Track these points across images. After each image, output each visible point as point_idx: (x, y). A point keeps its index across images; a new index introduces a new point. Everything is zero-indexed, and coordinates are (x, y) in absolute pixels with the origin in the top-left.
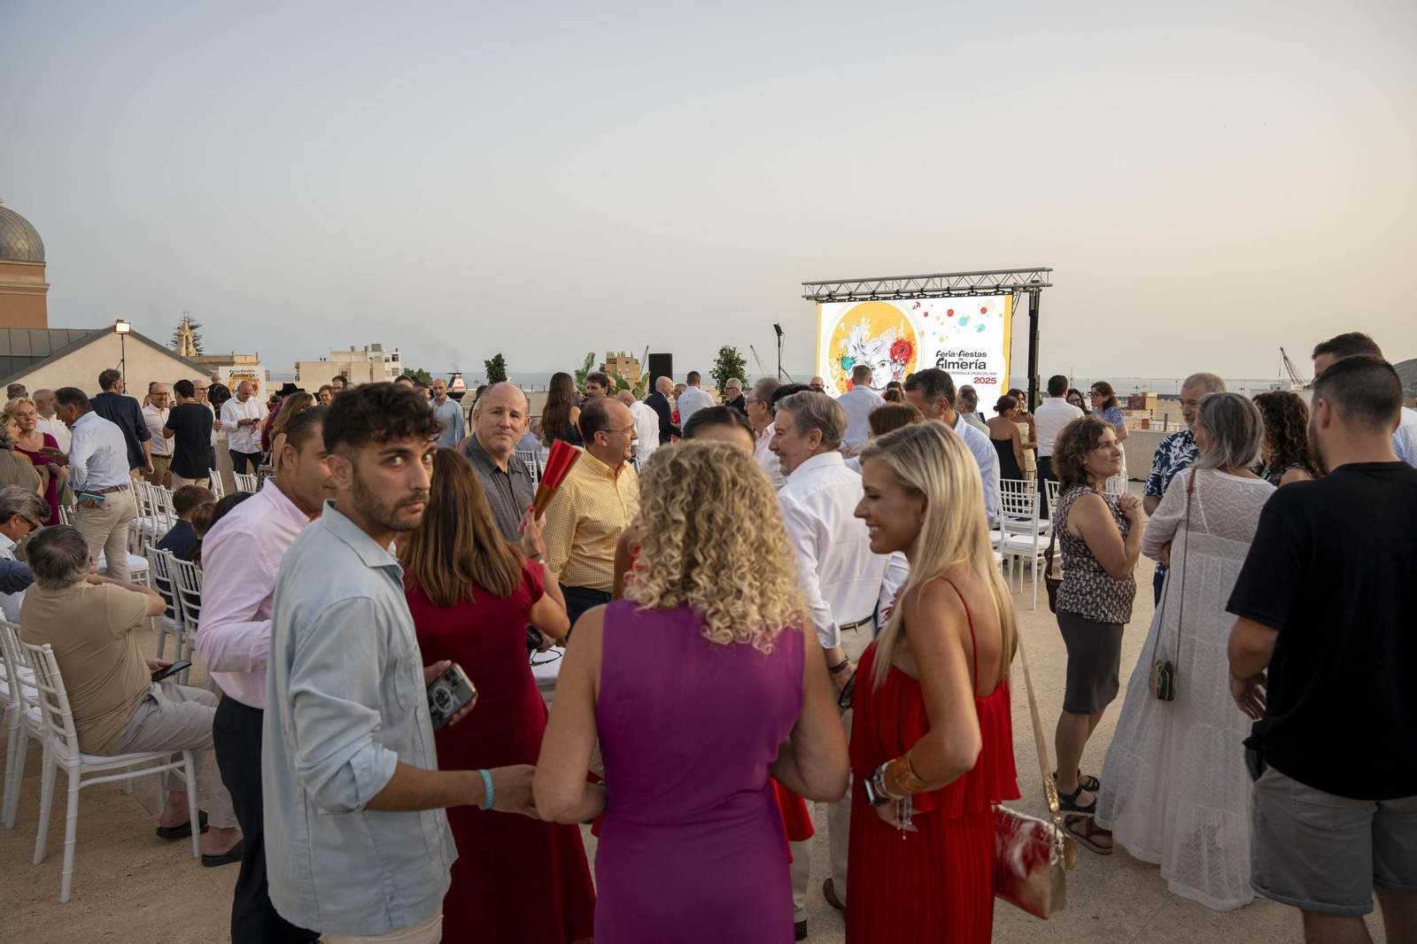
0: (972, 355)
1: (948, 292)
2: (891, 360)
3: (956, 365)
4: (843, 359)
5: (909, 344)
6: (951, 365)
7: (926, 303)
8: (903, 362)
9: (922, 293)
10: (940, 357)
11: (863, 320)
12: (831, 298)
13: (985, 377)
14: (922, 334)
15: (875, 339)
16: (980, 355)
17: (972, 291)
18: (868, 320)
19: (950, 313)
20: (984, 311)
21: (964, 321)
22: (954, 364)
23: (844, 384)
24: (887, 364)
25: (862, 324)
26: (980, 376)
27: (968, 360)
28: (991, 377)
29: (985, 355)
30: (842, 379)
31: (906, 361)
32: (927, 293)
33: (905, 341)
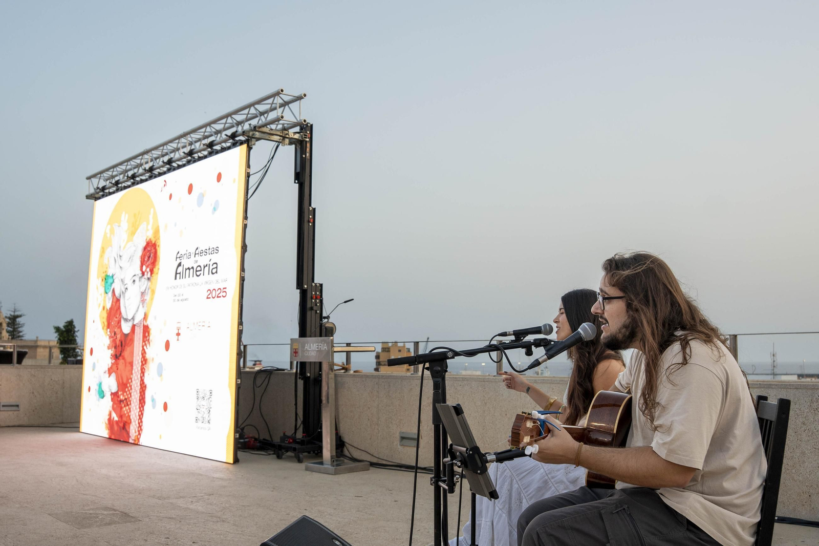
0: (206, 252)
1: (190, 157)
6: (187, 272)
9: (169, 165)
10: (179, 261)
12: (103, 192)
13: (216, 287)
14: (167, 228)
16: (213, 251)
19: (190, 189)
20: (219, 176)
21: (201, 199)
22: (190, 270)
24: (137, 279)
25: (122, 225)
26: (212, 287)
27: (202, 261)
28: (221, 286)
29: (216, 250)
31: (152, 271)
32: (172, 165)
33: (152, 242)
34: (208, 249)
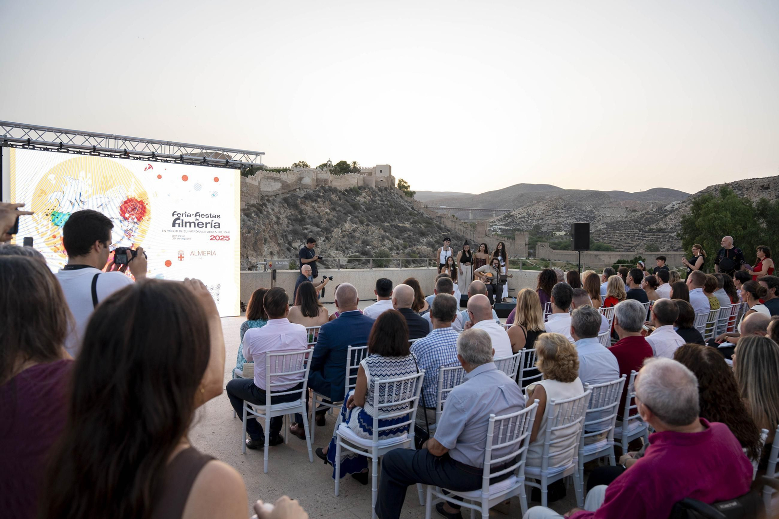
0: (207, 216)
1: (181, 159)
2: (121, 218)
3: (192, 224)
4: (53, 215)
5: (141, 203)
6: (188, 224)
7: (158, 166)
8: (136, 220)
9: (153, 157)
10: (176, 217)
11: (82, 174)
12: (29, 144)
13: (220, 235)
14: (156, 195)
15: (99, 196)
16: (215, 216)
17: (204, 161)
18: (89, 175)
19: (185, 178)
20: (216, 180)
21: (198, 187)
22: (190, 223)
23: (57, 241)
25: (81, 179)
26: (215, 234)
27: (204, 220)
28: (225, 235)
29: (219, 217)
30: (55, 236)
31: (139, 218)
32: (158, 158)
33: (136, 200)
34: (209, 214)
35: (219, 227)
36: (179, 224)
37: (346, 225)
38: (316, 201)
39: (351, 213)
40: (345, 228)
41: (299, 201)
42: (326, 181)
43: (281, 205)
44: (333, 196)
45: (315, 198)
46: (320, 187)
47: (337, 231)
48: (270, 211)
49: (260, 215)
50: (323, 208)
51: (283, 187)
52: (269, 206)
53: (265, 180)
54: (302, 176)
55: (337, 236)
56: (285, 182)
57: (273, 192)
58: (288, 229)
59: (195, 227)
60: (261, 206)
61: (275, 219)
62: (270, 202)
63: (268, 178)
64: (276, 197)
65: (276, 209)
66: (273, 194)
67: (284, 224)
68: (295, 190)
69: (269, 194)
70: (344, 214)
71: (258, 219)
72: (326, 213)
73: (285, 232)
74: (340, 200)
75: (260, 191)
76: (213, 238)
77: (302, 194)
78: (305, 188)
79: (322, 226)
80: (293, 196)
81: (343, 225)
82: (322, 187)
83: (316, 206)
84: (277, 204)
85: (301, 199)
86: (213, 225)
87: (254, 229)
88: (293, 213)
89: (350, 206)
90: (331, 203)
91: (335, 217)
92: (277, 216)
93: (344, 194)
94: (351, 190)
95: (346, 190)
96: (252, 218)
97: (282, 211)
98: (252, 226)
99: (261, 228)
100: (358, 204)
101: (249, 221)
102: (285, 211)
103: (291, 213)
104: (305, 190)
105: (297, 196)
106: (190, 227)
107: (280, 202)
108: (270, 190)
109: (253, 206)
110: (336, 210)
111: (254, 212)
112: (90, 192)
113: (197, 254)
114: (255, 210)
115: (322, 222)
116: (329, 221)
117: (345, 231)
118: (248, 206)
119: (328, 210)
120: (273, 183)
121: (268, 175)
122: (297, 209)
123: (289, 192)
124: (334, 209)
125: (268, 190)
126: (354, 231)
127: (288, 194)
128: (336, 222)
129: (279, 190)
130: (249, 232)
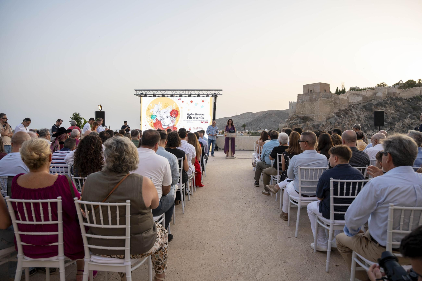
0: (199, 115)
1: (190, 95)
2: (170, 116)
3: (194, 118)
4: (152, 116)
5: (177, 111)
6: (192, 118)
7: (183, 98)
8: (175, 117)
9: (181, 95)
10: (188, 115)
11: (159, 103)
12: (146, 95)
13: (204, 121)
14: (182, 108)
15: (164, 109)
16: (202, 115)
17: (199, 95)
18: (161, 103)
19: (192, 102)
20: (203, 101)
21: (196, 104)
22: (193, 117)
23: (152, 124)
24: (169, 118)
25: (159, 104)
26: (202, 121)
27: (198, 116)
28: (206, 121)
29: (204, 115)
30: (151, 122)
31: (176, 116)
32: (183, 95)
33: (175, 110)
35: (204, 119)
36: (189, 118)
37: (406, 120)
38: (385, 106)
39: (410, 112)
40: (405, 123)
41: (373, 107)
42: (394, 94)
43: (361, 110)
44: (398, 103)
45: (384, 104)
46: (389, 98)
47: (398, 124)
48: (354, 113)
49: (346, 115)
50: (389, 111)
51: (363, 99)
52: (354, 110)
53: (352, 96)
54: (376, 92)
55: (398, 128)
56: (365, 96)
57: (357, 102)
58: (365, 123)
59: (195, 119)
60: (348, 110)
61: (356, 118)
62: (354, 108)
63: (354, 94)
64: (358, 105)
65: (358, 112)
66: (357, 103)
67: (362, 120)
68: (371, 100)
69: (354, 104)
70: (406, 113)
71: (345, 118)
72: (392, 113)
73: (363, 125)
74: (404, 105)
75: (349, 103)
76: (202, 123)
77: (375, 102)
78: (378, 99)
79: (388, 121)
80: (369, 104)
81: (403, 121)
82: (391, 98)
83: (385, 109)
84: (359, 109)
85: (374, 105)
86: (202, 118)
87: (342, 123)
88: (369, 114)
89: (411, 108)
90: (397, 107)
91: (398, 115)
92: (358, 116)
93: (408, 101)
94: (414, 98)
95: (411, 99)
96: (341, 117)
97: (362, 113)
98: (341, 122)
99: (346, 123)
100: (419, 107)
101: (339, 119)
102: (364, 113)
103: (367, 114)
104: (378, 100)
105: (372, 104)
106: (193, 118)
107: (361, 108)
108: (355, 101)
109: (343, 110)
110: (399, 111)
111: (343, 114)
112: (161, 108)
113: (195, 128)
114: (344, 113)
115: (388, 119)
116: (393, 118)
117: (405, 124)
118: (340, 111)
119: (393, 112)
120: (357, 97)
121: (354, 93)
122: (372, 112)
123: (367, 102)
124: (398, 111)
125: (354, 101)
126: (412, 124)
127: (366, 103)
128: (398, 118)
129: (361, 101)
130: (339, 125)
